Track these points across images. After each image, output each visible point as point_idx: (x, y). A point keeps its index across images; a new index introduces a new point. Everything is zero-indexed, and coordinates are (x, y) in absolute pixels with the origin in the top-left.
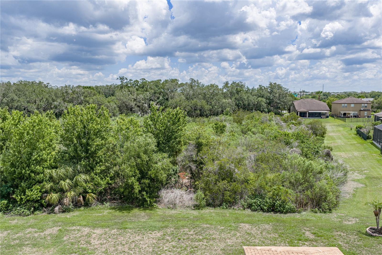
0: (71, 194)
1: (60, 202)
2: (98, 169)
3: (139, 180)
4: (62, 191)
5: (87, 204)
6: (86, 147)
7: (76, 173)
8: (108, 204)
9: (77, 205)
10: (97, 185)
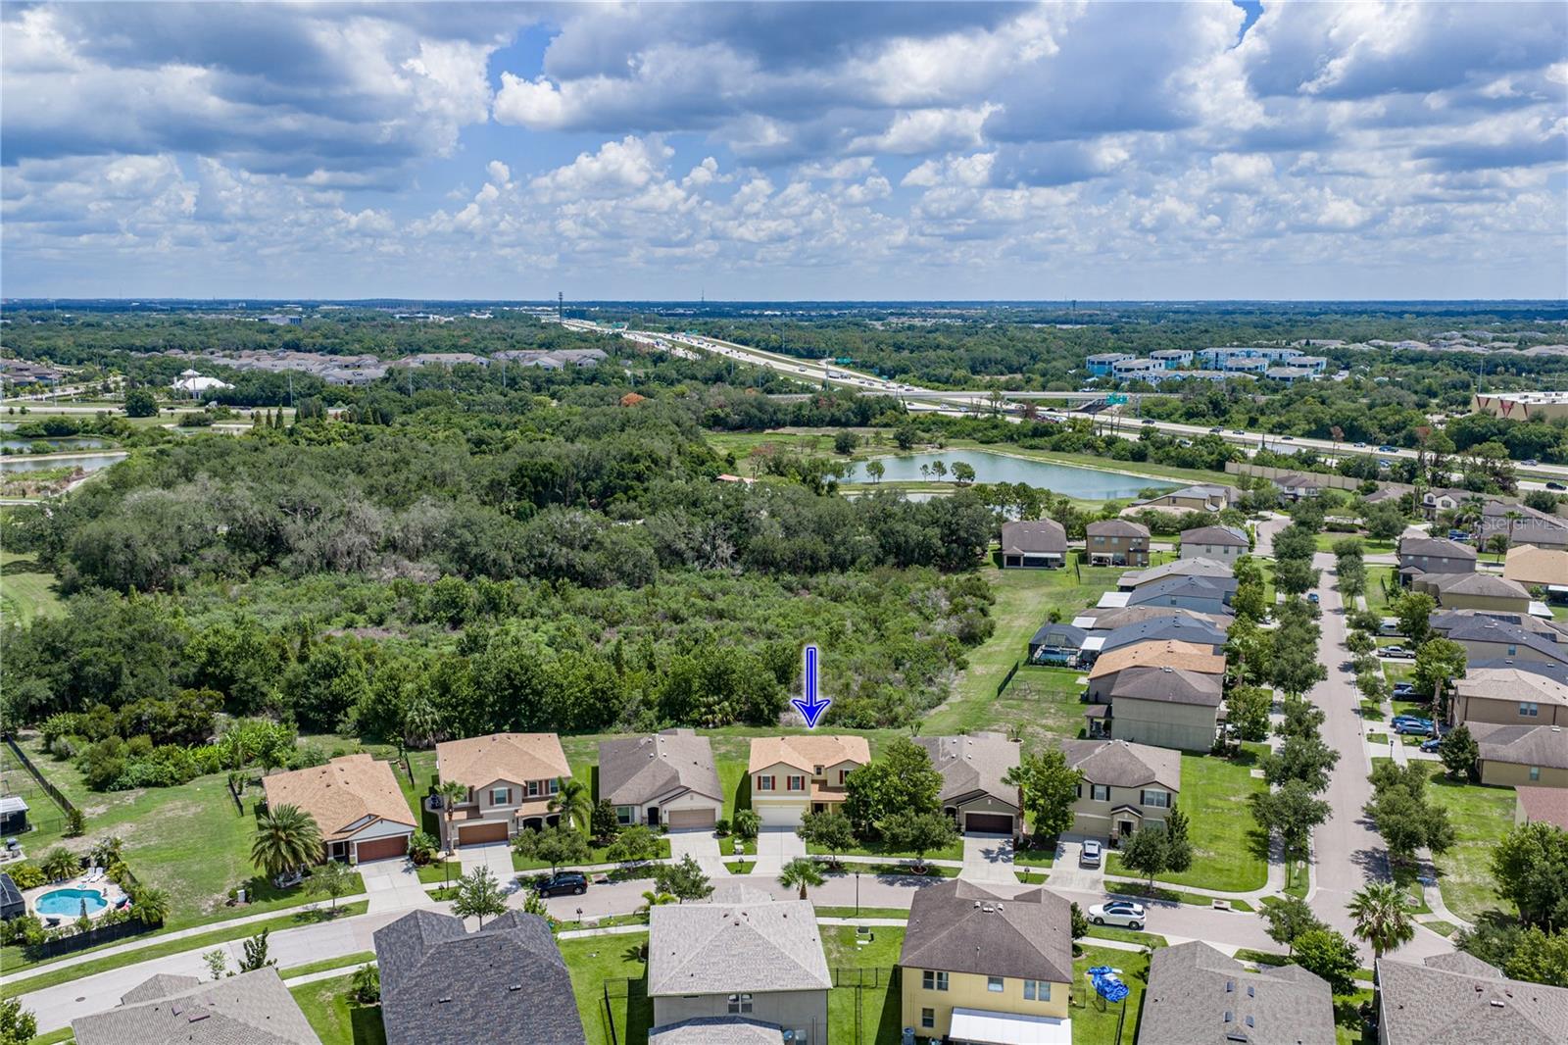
6: (726, 681)
10: (735, 710)
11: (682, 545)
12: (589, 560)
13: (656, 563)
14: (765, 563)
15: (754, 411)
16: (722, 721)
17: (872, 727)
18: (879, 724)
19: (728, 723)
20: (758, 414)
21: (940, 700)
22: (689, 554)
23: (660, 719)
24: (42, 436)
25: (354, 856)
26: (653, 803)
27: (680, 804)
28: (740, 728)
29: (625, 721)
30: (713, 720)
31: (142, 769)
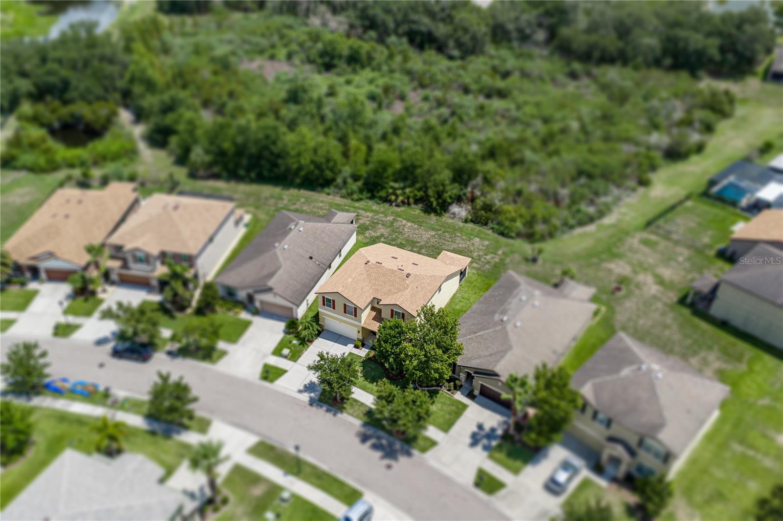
0: (401, 198)
2: (418, 186)
3: (437, 200)
4: (397, 196)
6: (412, 173)
7: (405, 187)
8: (420, 206)
9: (404, 204)
10: (416, 195)
11: (510, 27)
12: (441, 30)
13: (488, 39)
14: (565, 50)
16: (403, 202)
17: (511, 237)
18: (519, 235)
19: (409, 204)
21: (591, 220)
22: (514, 35)
23: (361, 191)
25: (43, 275)
26: (250, 291)
27: (268, 297)
28: (416, 210)
29: (337, 187)
30: (396, 200)
31: (27, 158)
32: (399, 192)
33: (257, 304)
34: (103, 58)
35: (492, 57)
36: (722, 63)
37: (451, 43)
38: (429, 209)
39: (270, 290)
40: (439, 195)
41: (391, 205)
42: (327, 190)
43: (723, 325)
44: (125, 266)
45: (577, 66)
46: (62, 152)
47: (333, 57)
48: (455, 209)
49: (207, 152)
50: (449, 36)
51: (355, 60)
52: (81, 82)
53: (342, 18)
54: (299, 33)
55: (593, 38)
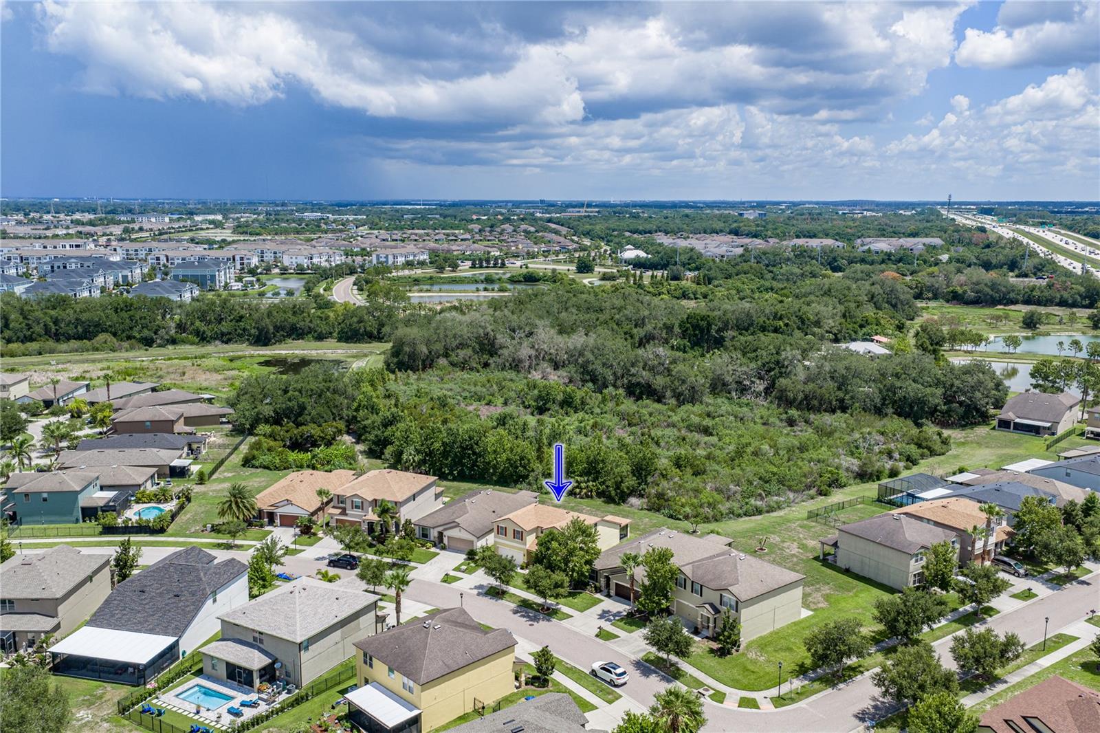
0: (584, 491)
1: (580, 493)
2: (600, 480)
3: (615, 490)
4: (581, 489)
5: (591, 497)
6: (595, 468)
7: (588, 481)
8: (602, 499)
9: (587, 496)
10: (599, 489)
11: (728, 379)
12: (659, 382)
13: (707, 390)
14: (785, 401)
15: (988, 290)
17: (678, 519)
18: (686, 517)
20: (991, 293)
21: (759, 512)
22: (733, 386)
24: (521, 281)
25: (278, 521)
26: (440, 529)
27: (454, 533)
28: (599, 502)
29: (529, 484)
30: (580, 492)
31: (265, 459)
32: (583, 485)
33: (445, 540)
34: (335, 392)
35: (708, 405)
36: (948, 413)
37: (668, 394)
38: (610, 500)
39: (458, 525)
40: (618, 486)
41: (576, 497)
42: (519, 486)
43: (847, 572)
44: (344, 512)
45: (793, 412)
46: (293, 456)
47: (547, 401)
48: (633, 500)
49: (418, 452)
50: (665, 387)
51: (568, 403)
52: (313, 409)
53: (562, 372)
54: (520, 384)
55: (810, 386)
